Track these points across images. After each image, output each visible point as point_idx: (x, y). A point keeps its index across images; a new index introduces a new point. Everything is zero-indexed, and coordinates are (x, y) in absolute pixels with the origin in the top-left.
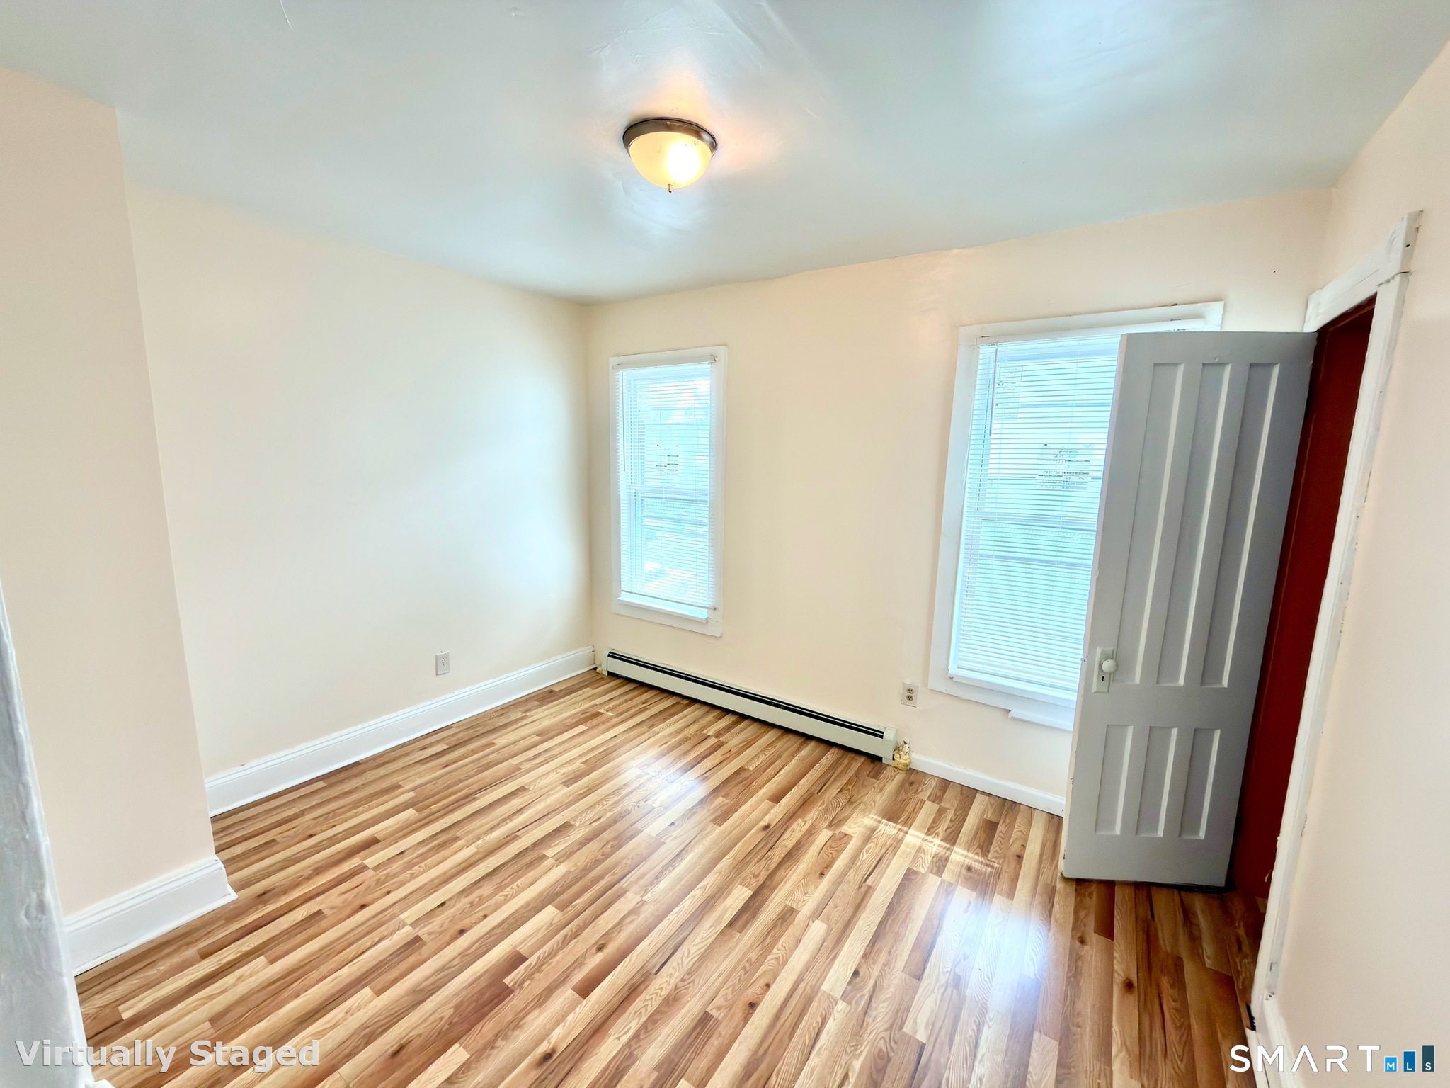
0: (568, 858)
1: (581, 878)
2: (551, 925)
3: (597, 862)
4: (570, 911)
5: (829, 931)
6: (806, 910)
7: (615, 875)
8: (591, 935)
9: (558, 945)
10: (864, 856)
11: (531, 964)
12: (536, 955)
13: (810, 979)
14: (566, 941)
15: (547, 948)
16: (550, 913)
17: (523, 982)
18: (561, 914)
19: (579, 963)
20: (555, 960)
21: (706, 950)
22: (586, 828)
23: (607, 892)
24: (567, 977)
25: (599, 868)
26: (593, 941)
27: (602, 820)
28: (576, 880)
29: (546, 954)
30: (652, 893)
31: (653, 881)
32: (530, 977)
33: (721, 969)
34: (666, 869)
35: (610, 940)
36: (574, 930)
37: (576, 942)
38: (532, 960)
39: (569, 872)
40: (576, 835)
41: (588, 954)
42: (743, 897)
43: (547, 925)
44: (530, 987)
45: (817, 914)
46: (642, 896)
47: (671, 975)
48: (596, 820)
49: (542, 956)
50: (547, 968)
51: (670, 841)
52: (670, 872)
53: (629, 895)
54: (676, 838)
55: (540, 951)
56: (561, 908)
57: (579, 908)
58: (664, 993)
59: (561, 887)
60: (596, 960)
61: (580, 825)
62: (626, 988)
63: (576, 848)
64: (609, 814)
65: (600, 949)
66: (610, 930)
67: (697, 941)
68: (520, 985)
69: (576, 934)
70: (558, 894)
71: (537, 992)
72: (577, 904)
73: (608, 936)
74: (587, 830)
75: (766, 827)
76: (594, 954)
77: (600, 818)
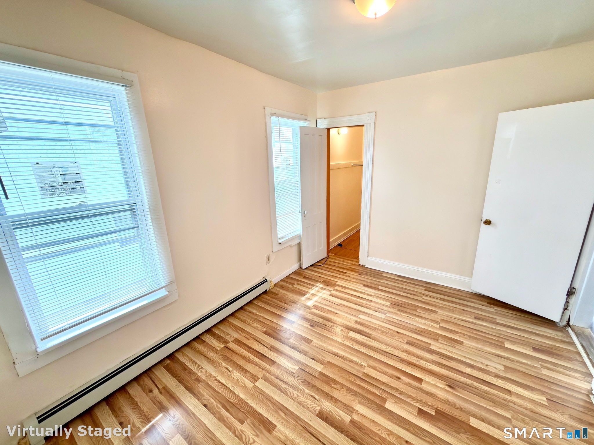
0: (349, 406)
1: (362, 395)
2: (396, 402)
3: (349, 390)
4: (384, 395)
5: (361, 314)
6: (355, 319)
7: (355, 379)
8: (394, 383)
9: (405, 396)
10: (325, 303)
11: (420, 405)
12: (415, 404)
13: (383, 320)
14: (401, 393)
15: (409, 401)
16: (390, 405)
17: (430, 405)
18: (388, 400)
19: (409, 385)
20: (413, 395)
21: (384, 344)
22: (322, 402)
23: (367, 381)
24: (417, 388)
25: (352, 387)
26: (396, 382)
27: (313, 394)
28: (364, 397)
29: (412, 400)
30: (361, 362)
31: (355, 363)
32: (426, 404)
33: (389, 340)
34: (346, 359)
35: (392, 375)
36: (394, 391)
37: (400, 388)
38: (418, 405)
39: (360, 403)
40: (328, 406)
41: (403, 382)
42: (355, 334)
43: (397, 404)
44: (430, 402)
45: (357, 317)
46: (365, 366)
47: (399, 353)
48: (314, 398)
49: (414, 402)
50: (419, 397)
51: (326, 358)
52: (347, 357)
53: (366, 371)
54: (323, 356)
55: (412, 403)
56: (384, 400)
57: (381, 391)
58: (406, 354)
59: (371, 404)
60: (404, 378)
61: (319, 406)
62: (411, 366)
63: (340, 404)
64: (307, 391)
65: (399, 378)
66: (388, 376)
67: (380, 346)
68: (432, 407)
69: (397, 390)
70: (377, 404)
71: (431, 398)
72: (380, 393)
73: (391, 376)
74: (323, 401)
75: (312, 326)
76: (403, 380)
77: (312, 396)
